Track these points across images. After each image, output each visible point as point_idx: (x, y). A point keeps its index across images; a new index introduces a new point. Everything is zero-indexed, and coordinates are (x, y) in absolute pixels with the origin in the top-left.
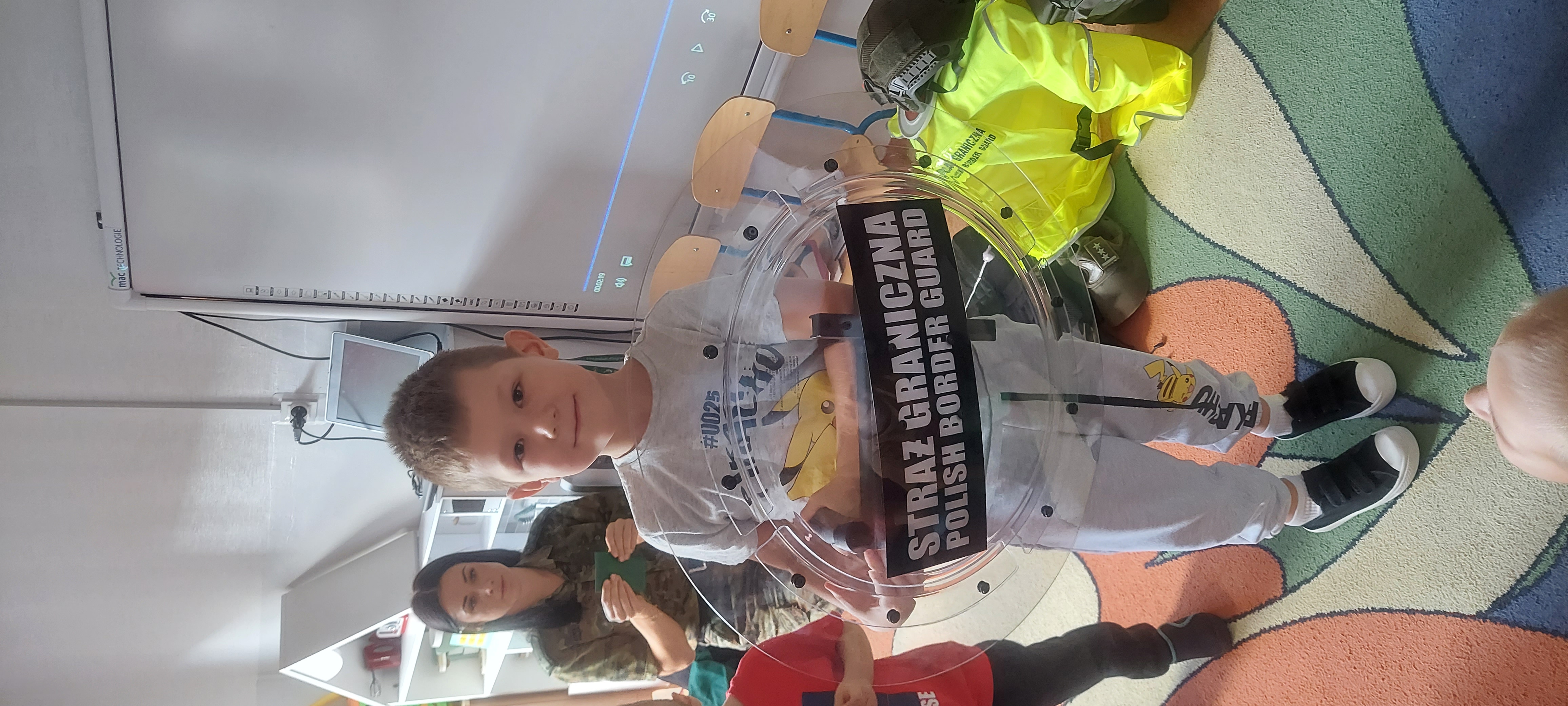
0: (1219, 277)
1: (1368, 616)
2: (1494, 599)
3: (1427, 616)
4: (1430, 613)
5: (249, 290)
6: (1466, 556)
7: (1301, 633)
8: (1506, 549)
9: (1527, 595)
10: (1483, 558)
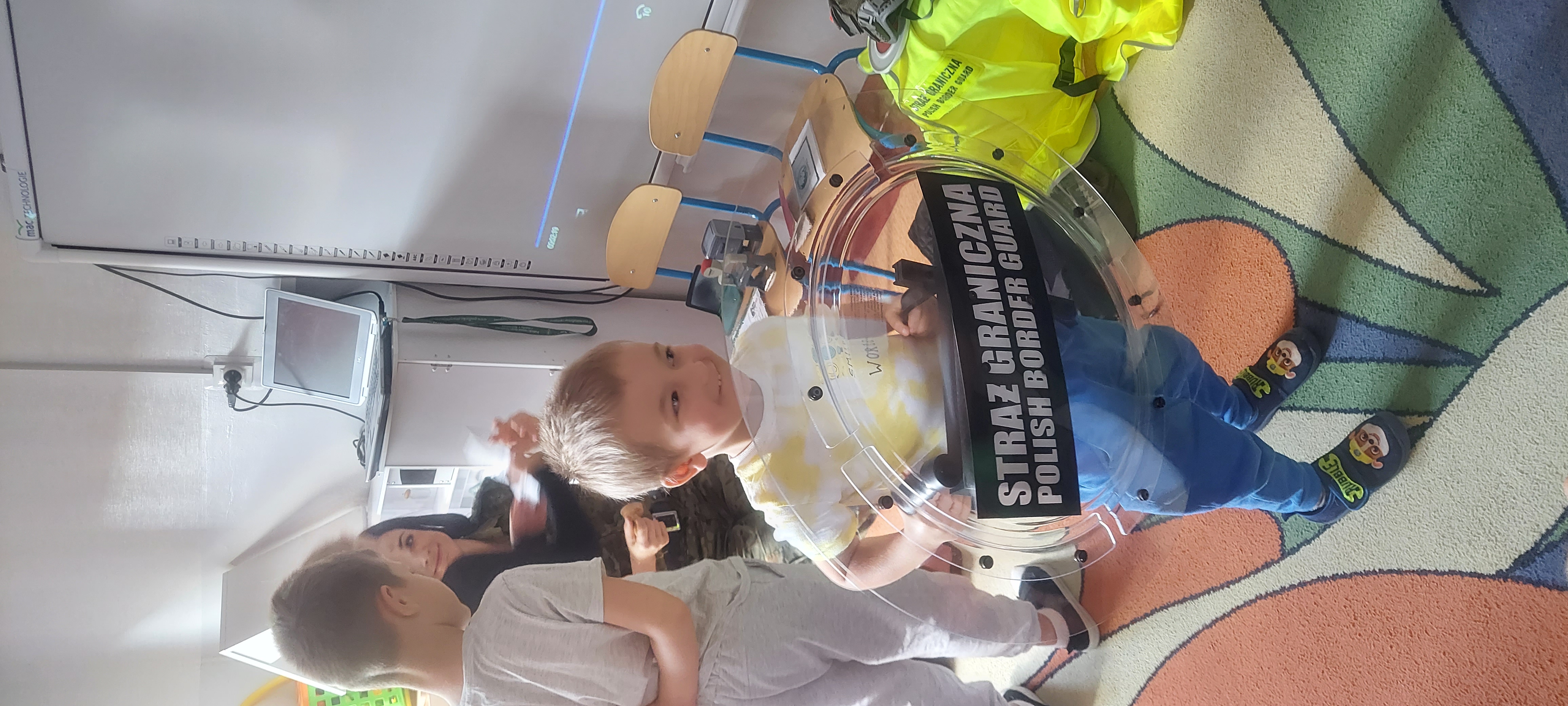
0: (1213, 217)
1: (1374, 578)
2: (1517, 557)
3: (1441, 577)
4: (1443, 573)
5: (171, 242)
6: (1484, 510)
7: (1301, 599)
8: (1530, 502)
9: (1552, 551)
10: (1504, 512)
